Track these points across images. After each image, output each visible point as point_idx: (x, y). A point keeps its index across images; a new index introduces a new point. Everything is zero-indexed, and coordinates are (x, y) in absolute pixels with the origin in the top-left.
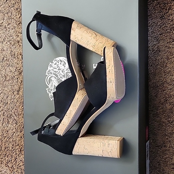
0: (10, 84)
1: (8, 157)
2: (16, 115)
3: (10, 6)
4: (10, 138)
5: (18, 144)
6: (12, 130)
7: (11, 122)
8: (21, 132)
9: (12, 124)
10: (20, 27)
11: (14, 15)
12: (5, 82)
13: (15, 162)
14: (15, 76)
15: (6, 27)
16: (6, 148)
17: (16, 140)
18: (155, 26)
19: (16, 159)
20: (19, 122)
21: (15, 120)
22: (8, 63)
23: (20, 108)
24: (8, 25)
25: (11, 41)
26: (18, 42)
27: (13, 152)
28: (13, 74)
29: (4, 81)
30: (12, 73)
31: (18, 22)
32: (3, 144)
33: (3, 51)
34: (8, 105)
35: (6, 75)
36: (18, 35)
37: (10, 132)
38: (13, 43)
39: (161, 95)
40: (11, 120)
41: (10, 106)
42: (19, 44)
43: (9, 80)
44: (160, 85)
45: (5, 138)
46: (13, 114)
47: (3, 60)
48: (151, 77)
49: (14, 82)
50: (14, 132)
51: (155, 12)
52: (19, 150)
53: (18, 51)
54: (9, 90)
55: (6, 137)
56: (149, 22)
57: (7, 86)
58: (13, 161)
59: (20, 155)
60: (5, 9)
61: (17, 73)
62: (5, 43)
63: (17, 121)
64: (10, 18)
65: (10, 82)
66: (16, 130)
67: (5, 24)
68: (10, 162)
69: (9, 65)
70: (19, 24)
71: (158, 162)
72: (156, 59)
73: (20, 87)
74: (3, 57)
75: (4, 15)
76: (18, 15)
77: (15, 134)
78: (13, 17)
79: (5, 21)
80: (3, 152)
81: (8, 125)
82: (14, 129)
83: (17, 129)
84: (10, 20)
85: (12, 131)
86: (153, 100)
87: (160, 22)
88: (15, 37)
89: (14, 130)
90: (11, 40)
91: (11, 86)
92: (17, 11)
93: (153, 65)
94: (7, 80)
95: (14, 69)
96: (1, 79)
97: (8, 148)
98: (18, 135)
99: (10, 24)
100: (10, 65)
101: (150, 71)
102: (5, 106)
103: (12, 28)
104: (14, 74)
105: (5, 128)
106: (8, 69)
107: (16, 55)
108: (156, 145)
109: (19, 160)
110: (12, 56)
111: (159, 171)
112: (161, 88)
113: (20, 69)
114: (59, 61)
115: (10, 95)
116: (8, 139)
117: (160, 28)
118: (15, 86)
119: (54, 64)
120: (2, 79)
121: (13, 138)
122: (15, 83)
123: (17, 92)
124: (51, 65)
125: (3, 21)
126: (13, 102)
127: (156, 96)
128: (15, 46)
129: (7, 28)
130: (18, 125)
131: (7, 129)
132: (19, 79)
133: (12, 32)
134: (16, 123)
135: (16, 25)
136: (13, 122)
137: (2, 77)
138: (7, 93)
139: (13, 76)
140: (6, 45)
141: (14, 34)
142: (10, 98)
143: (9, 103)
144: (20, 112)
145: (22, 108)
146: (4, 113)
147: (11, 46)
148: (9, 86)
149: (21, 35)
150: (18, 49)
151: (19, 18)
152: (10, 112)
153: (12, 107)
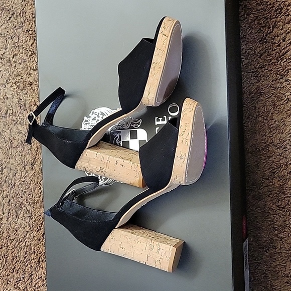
0: (19, 153)
1: (18, 272)
2: (29, 203)
3: (16, 26)
4: (21, 241)
5: (34, 251)
6: (24, 228)
7: (21, 215)
8: (39, 230)
9: (24, 218)
10: (33, 59)
11: (24, 41)
12: (11, 149)
13: (30, 281)
15: (9, 61)
16: (13, 259)
17: (31, 244)
18: (252, 54)
19: (32, 275)
20: (35, 215)
21: (28, 212)
22: (15, 119)
23: (36, 191)
24: (13, 57)
25: (18, 82)
26: (31, 84)
27: (26, 264)
28: (24, 137)
29: (9, 148)
30: (21, 135)
31: (30, 53)
32: (9, 251)
33: (6, 100)
34: (16, 187)
35: (12, 139)
36: (31, 72)
37: (21, 231)
38: (21, 86)
39: (265, 164)
40: (22, 212)
41: (19, 189)
42: (32, 88)
43: (16, 147)
44: (263, 149)
45: (12, 242)
46: (25, 202)
47: (6, 114)
48: (249, 135)
49: (25, 149)
50: (27, 232)
51: (251, 32)
52: (37, 260)
53: (30, 99)
54: (17, 163)
55: (13, 240)
56: (242, 48)
57: (13, 157)
58: (26, 279)
59: (39, 268)
60: (7, 32)
62: (8, 86)
63: (31, 214)
64: (17, 45)
65: (19, 149)
66: (31, 228)
67: (8, 56)
68: (21, 280)
69: (16, 123)
70: (32, 55)
71: (264, 274)
72: (256, 107)
73: (35, 158)
74: (6, 108)
75: (7, 41)
76: (29, 40)
77: (28, 234)
78: (20, 44)
79: (7, 50)
80: (9, 266)
81: (16, 221)
82: (28, 227)
83: (33, 226)
84: (17, 49)
85: (24, 230)
86: (253, 173)
87: (259, 47)
88: (25, 76)
89: (27, 229)
90: (19, 81)
91: (20, 156)
92: (27, 34)
93: (251, 117)
94: (14, 146)
95: (25, 128)
96: (4, 146)
97: (18, 259)
98: (34, 237)
99: (16, 55)
100: (18, 123)
101: (246, 127)
102: (11, 189)
103: (20, 61)
105: (13, 226)
106: (15, 129)
107: (27, 106)
108: (259, 245)
109: (37, 277)
110: (21, 107)
111: (266, 288)
112: (265, 154)
114: (100, 113)
115: (19, 171)
116: (18, 243)
117: (260, 57)
118: (27, 157)
119: (91, 119)
120: (5, 144)
121: (26, 242)
122: (27, 152)
123: (30, 166)
124: (86, 121)
125: (4, 51)
126: (24, 181)
127: (257, 166)
128: (26, 91)
129: (12, 63)
130: (34, 220)
131: (16, 227)
133: (20, 68)
134: (30, 217)
135: (27, 56)
136: (25, 215)
137: (6, 143)
138: (14, 169)
139: (23, 139)
140: (11, 89)
141: (23, 72)
142: (19, 176)
143: (17, 184)
144: (36, 199)
145: (40, 191)
146: (10, 201)
147: (19, 92)
148: (18, 157)
149: (36, 72)
150: (30, 96)
151: (31, 45)
152: (20, 199)
153: (22, 191)
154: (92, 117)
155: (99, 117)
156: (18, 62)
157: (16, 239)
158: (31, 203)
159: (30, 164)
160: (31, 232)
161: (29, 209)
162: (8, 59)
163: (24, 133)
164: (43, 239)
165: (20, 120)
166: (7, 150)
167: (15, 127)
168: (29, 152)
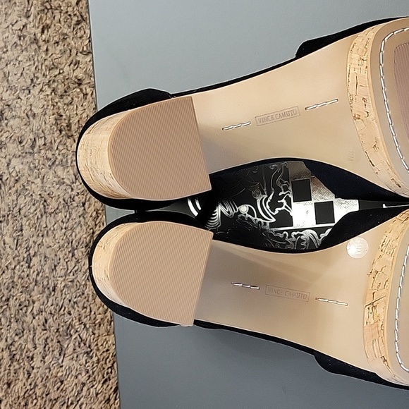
0: (61, 224)
2: (85, 325)
4: (72, 404)
6: (76, 377)
7: (70, 350)
8: (106, 381)
9: (75, 355)
10: (82, 32)
12: (44, 217)
14: (76, 198)
15: (36, 41)
20: (98, 350)
21: (82, 345)
22: (50, 155)
24: (43, 32)
25: (54, 81)
26: (79, 83)
28: (70, 190)
29: (42, 215)
30: (63, 187)
31: (75, 19)
33: (31, 119)
34: (58, 293)
35: (46, 197)
36: (78, 59)
37: (70, 383)
38: (61, 89)
40: (72, 344)
41: (64, 296)
42: (81, 90)
43: (55, 212)
45: (53, 405)
46: (76, 323)
47: (33, 147)
49: (74, 216)
50: (84, 384)
53: (79, 112)
54: (57, 245)
55: (56, 400)
57: (50, 232)
62: (35, 91)
63: (90, 347)
64: (49, 7)
65: (60, 216)
66: (89, 376)
67: (33, 30)
69: (53, 163)
70: (78, 23)
73: (94, 233)
74: (32, 136)
77: (85, 389)
78: (56, 4)
79: (31, 19)
81: (60, 361)
82: (84, 374)
83: (93, 373)
84: (49, 15)
85: (76, 381)
88: (66, 69)
89: (83, 378)
90: (56, 79)
91: (64, 230)
94: (49, 211)
95: (71, 172)
96: (32, 211)
98: (97, 394)
99: (47, 27)
100: (57, 163)
102: (48, 298)
103: (56, 39)
104: (72, 189)
105: (54, 372)
106: (51, 176)
110: (61, 131)
115: (62, 260)
116: (65, 406)
118: (78, 230)
120: (34, 208)
121: (82, 404)
122: (77, 220)
123: (84, 250)
125: (24, 20)
126: (72, 281)
128: (70, 98)
129: (41, 43)
130: (95, 359)
131: (60, 374)
132: (87, 205)
133: (57, 52)
134: (87, 353)
135: (69, 27)
136: (78, 349)
137: (34, 205)
138: (53, 256)
139: (67, 196)
140: (41, 96)
141: (63, 60)
142: (63, 272)
143: (60, 286)
144: (99, 317)
146: (46, 321)
147: (57, 100)
148: (59, 231)
149: (88, 58)
150: (80, 108)
151: (77, 4)
152: (67, 317)
153: (70, 301)
156: (52, 42)
157: (60, 400)
158: (88, 326)
159: (84, 245)
160: (90, 385)
161: (84, 337)
162: (32, 36)
163: (68, 182)
164: (116, 399)
165: (59, 158)
166: (38, 218)
167: (51, 172)
168: (80, 222)
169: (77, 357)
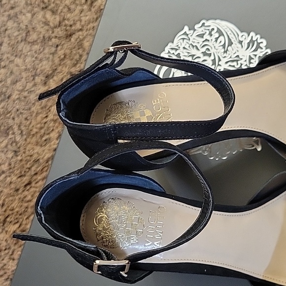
2: (22, 132)
9: (6, 150)
20: (24, 153)
21: (14, 144)
23: (39, 118)
29: (22, 41)
30: (46, 27)
35: (30, 29)
43: (33, 43)
46: (16, 128)
49: (46, 51)
61: (59, 32)
63: (19, 148)
65: (36, 47)
82: (7, 164)
83: (14, 167)
96: (15, 34)
98: (11, 183)
106: (40, 16)
113: (71, 26)
114: (216, 30)
118: (44, 63)
119: (196, 33)
122: (47, 56)
124: (185, 34)
126: (25, 97)
130: (19, 158)
132: (59, 48)
134: (15, 152)
136: (9, 146)
137: (19, 31)
138: (18, 73)
142: (21, 88)
143: (15, 96)
144: (35, 130)
145: (45, 120)
152: (10, 121)
153: (18, 110)
154: (200, 31)
155: (211, 35)
158: (24, 133)
164: (24, 191)
167: (42, 13)
168: (49, 58)
169: (7, 151)
